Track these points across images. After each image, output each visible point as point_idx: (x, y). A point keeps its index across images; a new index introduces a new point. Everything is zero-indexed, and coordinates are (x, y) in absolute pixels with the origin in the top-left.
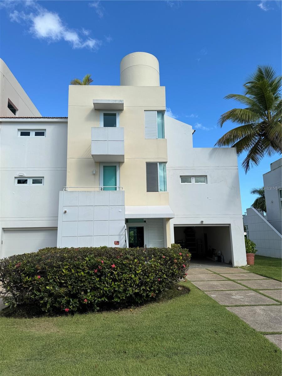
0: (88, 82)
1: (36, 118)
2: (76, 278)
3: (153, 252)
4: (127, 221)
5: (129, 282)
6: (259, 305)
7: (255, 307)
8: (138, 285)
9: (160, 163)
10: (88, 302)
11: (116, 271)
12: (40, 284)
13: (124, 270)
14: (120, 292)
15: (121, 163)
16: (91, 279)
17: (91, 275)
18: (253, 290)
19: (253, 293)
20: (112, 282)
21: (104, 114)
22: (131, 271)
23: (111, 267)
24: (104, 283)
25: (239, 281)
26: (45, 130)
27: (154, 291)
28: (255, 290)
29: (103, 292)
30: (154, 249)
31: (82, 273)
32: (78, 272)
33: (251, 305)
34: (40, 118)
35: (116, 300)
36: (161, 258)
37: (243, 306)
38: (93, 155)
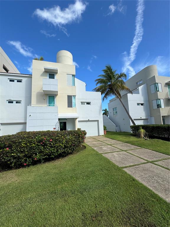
0: (42, 59)
1: (17, 74)
2: (30, 148)
3: (70, 133)
4: (59, 119)
5: (59, 147)
6: (114, 152)
7: (113, 153)
8: (63, 148)
9: (73, 96)
10: (37, 160)
11: (52, 143)
12: (7, 153)
13: (56, 142)
14: (54, 153)
15: (56, 95)
16: (39, 148)
17: (39, 145)
18: (109, 145)
19: (110, 146)
20: (50, 148)
21: (49, 74)
22: (60, 142)
23: (50, 141)
24: (46, 149)
25: (103, 141)
26: (22, 80)
27: (71, 150)
28: (110, 145)
29: (46, 153)
30: (71, 131)
31: (34, 145)
32: (31, 145)
33: (111, 152)
34: (19, 74)
35: (52, 156)
36: (74, 135)
37: (108, 153)
38: (43, 91)
